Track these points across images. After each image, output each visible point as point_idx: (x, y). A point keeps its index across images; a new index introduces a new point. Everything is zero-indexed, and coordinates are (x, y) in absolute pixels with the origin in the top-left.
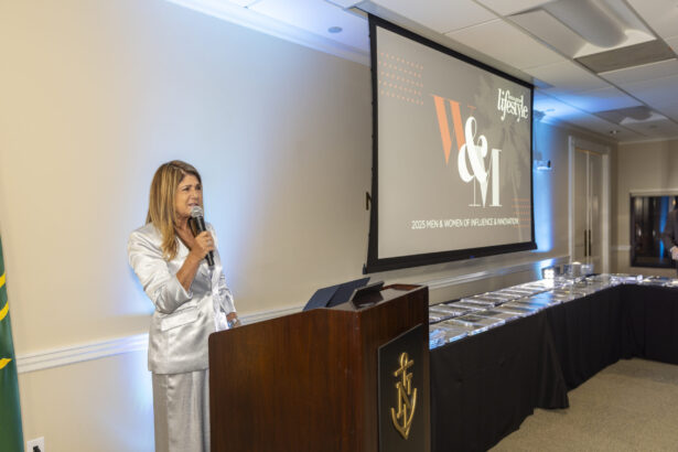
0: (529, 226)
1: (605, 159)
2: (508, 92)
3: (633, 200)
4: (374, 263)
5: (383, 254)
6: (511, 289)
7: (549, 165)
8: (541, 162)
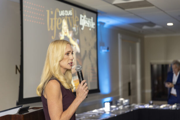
0: (96, 81)
1: (138, 45)
2: (85, 16)
3: (152, 66)
4: (21, 101)
5: (25, 96)
6: (88, 113)
7: (108, 49)
8: (104, 48)
